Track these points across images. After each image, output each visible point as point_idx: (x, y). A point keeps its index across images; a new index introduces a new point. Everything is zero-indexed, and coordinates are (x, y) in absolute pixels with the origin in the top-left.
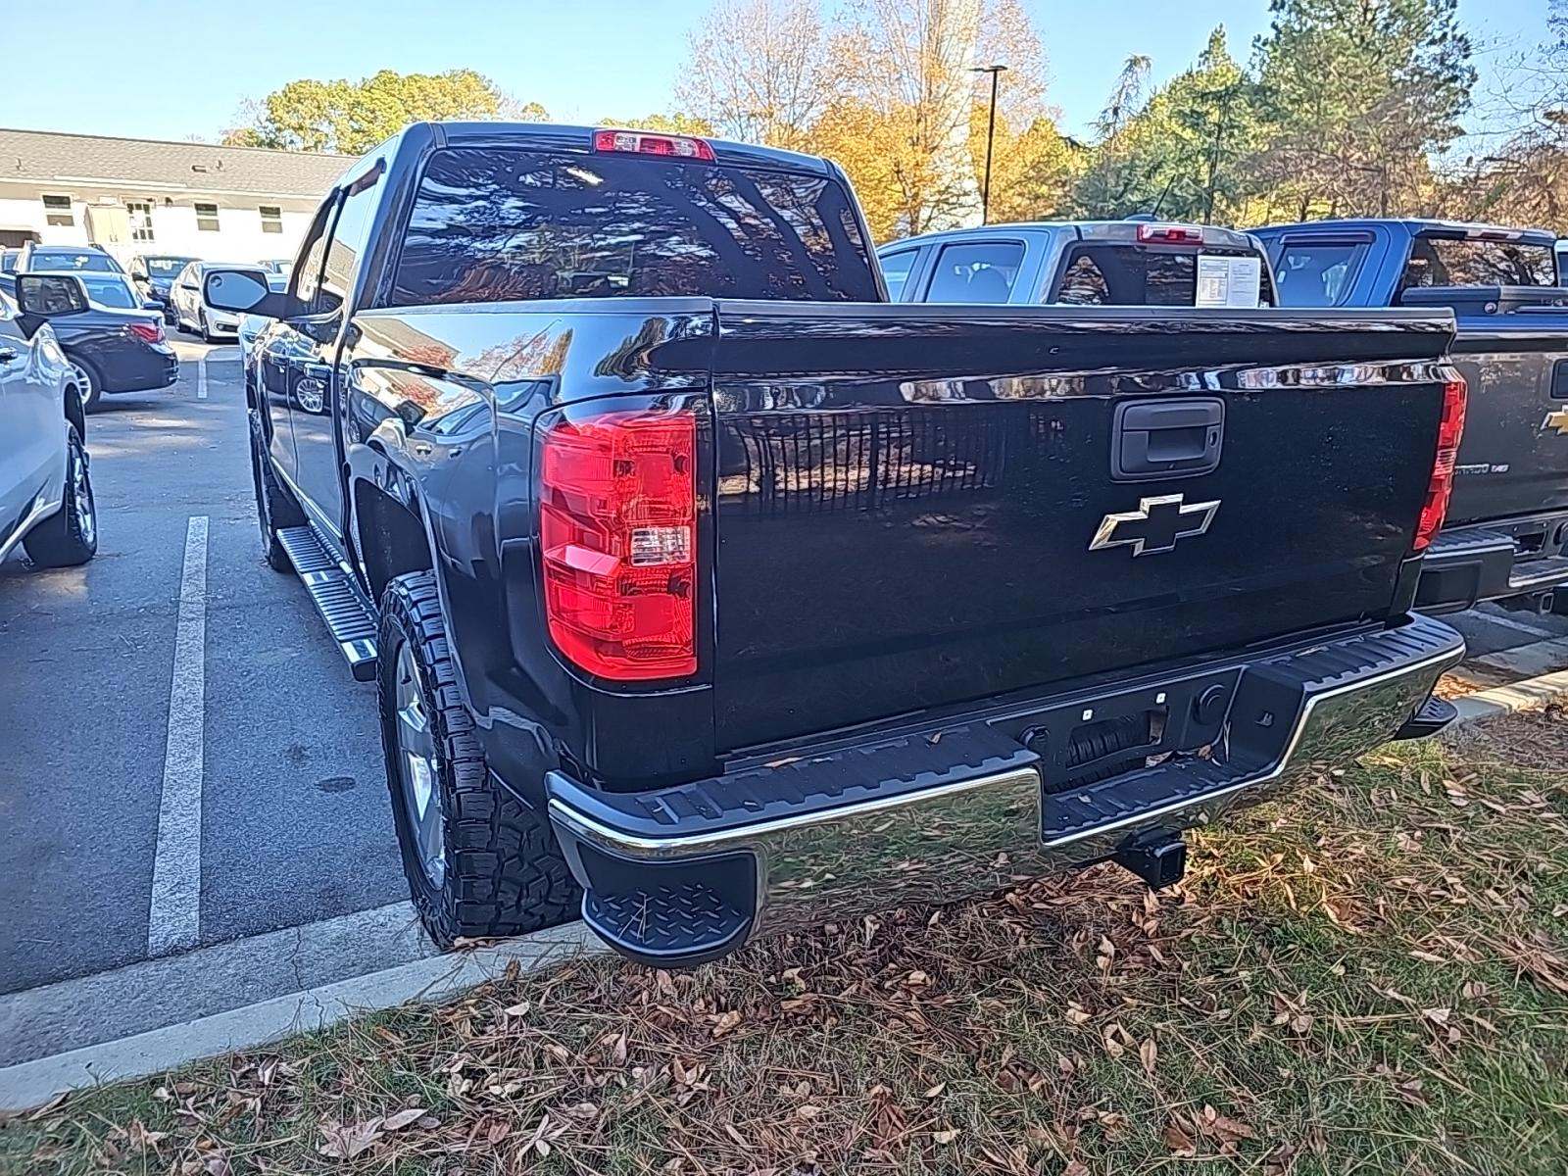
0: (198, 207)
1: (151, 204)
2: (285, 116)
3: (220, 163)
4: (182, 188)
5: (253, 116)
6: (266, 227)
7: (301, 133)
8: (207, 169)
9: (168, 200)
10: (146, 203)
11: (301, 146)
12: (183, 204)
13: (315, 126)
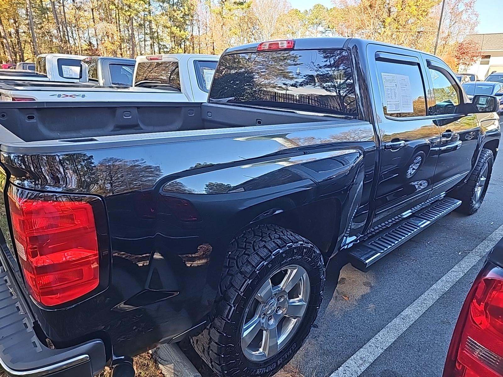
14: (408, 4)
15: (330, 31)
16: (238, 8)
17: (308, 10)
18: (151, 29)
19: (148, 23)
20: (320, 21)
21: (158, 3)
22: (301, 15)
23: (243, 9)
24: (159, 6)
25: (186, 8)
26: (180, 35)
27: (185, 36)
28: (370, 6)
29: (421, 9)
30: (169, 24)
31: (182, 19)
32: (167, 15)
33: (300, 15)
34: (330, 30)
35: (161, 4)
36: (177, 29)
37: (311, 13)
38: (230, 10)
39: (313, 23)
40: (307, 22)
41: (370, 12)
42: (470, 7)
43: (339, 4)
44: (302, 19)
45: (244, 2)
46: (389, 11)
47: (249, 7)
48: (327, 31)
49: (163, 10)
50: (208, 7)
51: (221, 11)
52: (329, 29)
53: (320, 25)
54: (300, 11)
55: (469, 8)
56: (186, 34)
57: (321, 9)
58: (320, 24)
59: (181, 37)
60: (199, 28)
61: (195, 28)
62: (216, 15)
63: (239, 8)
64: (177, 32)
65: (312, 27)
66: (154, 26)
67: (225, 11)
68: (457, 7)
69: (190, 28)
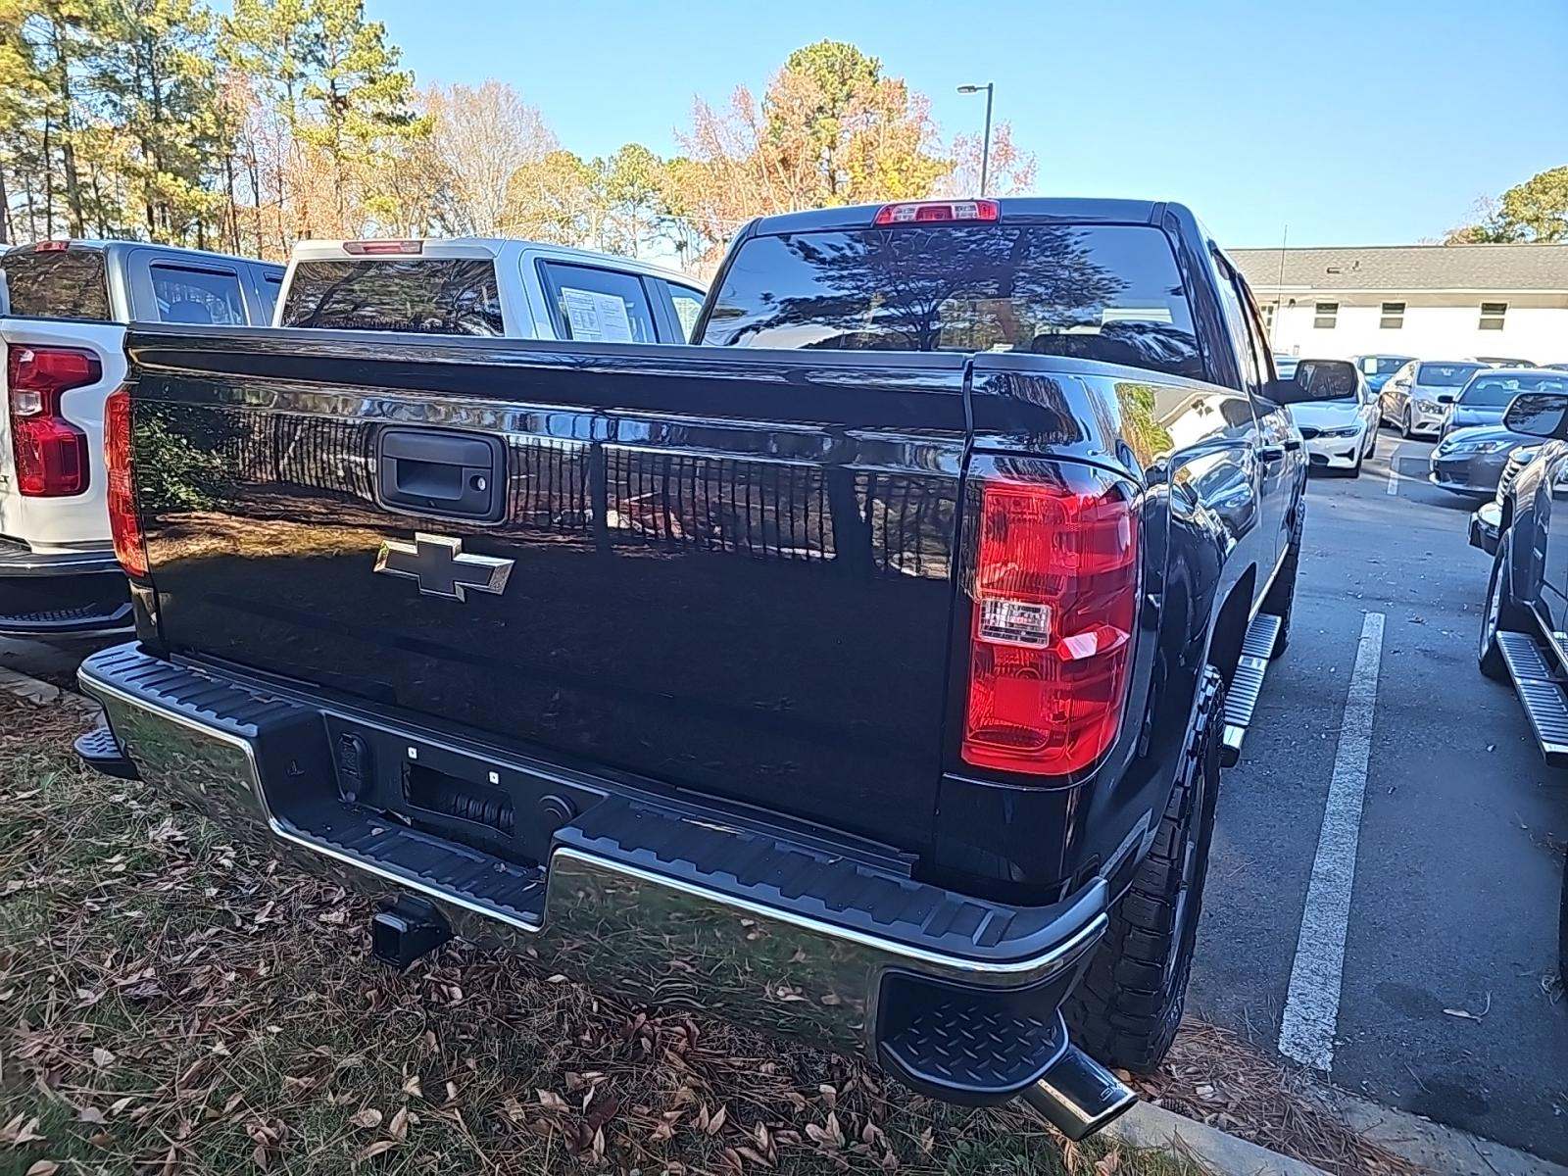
0: (1320, 307)
1: (1276, 305)
2: (1522, 209)
3: (1357, 263)
4: (1306, 289)
5: (1485, 213)
6: (1384, 324)
7: (1536, 224)
8: (1341, 270)
9: (1292, 301)
10: (1272, 304)
11: (1531, 238)
12: (1305, 305)
13: (1557, 216)
14: (879, 164)
15: (673, 224)
16: (392, 134)
17: (605, 160)
18: (72, 173)
19: (60, 154)
20: (642, 191)
21: (104, 94)
22: (585, 170)
23: (407, 138)
24: (105, 103)
25: (208, 116)
26: (186, 201)
27: (206, 204)
28: (784, 161)
29: (913, 180)
30: (145, 162)
31: (194, 150)
32: (136, 133)
33: (581, 169)
34: (673, 220)
35: (115, 97)
36: (175, 180)
37: (614, 167)
38: (363, 136)
39: (621, 197)
40: (603, 194)
41: (783, 178)
42: (1026, 184)
43: (699, 147)
44: (589, 181)
45: (410, 117)
46: (833, 178)
47: (426, 131)
48: (663, 220)
49: (123, 118)
50: (288, 120)
51: (333, 135)
52: (670, 217)
53: (644, 204)
54: (580, 160)
55: (1023, 185)
56: (209, 198)
57: (641, 159)
58: (641, 200)
59: (194, 208)
60: (257, 184)
61: (242, 182)
62: (318, 147)
63: (396, 132)
64: (178, 190)
65: (620, 208)
66: (82, 166)
67: (347, 138)
68: (995, 181)
69: (220, 182)
